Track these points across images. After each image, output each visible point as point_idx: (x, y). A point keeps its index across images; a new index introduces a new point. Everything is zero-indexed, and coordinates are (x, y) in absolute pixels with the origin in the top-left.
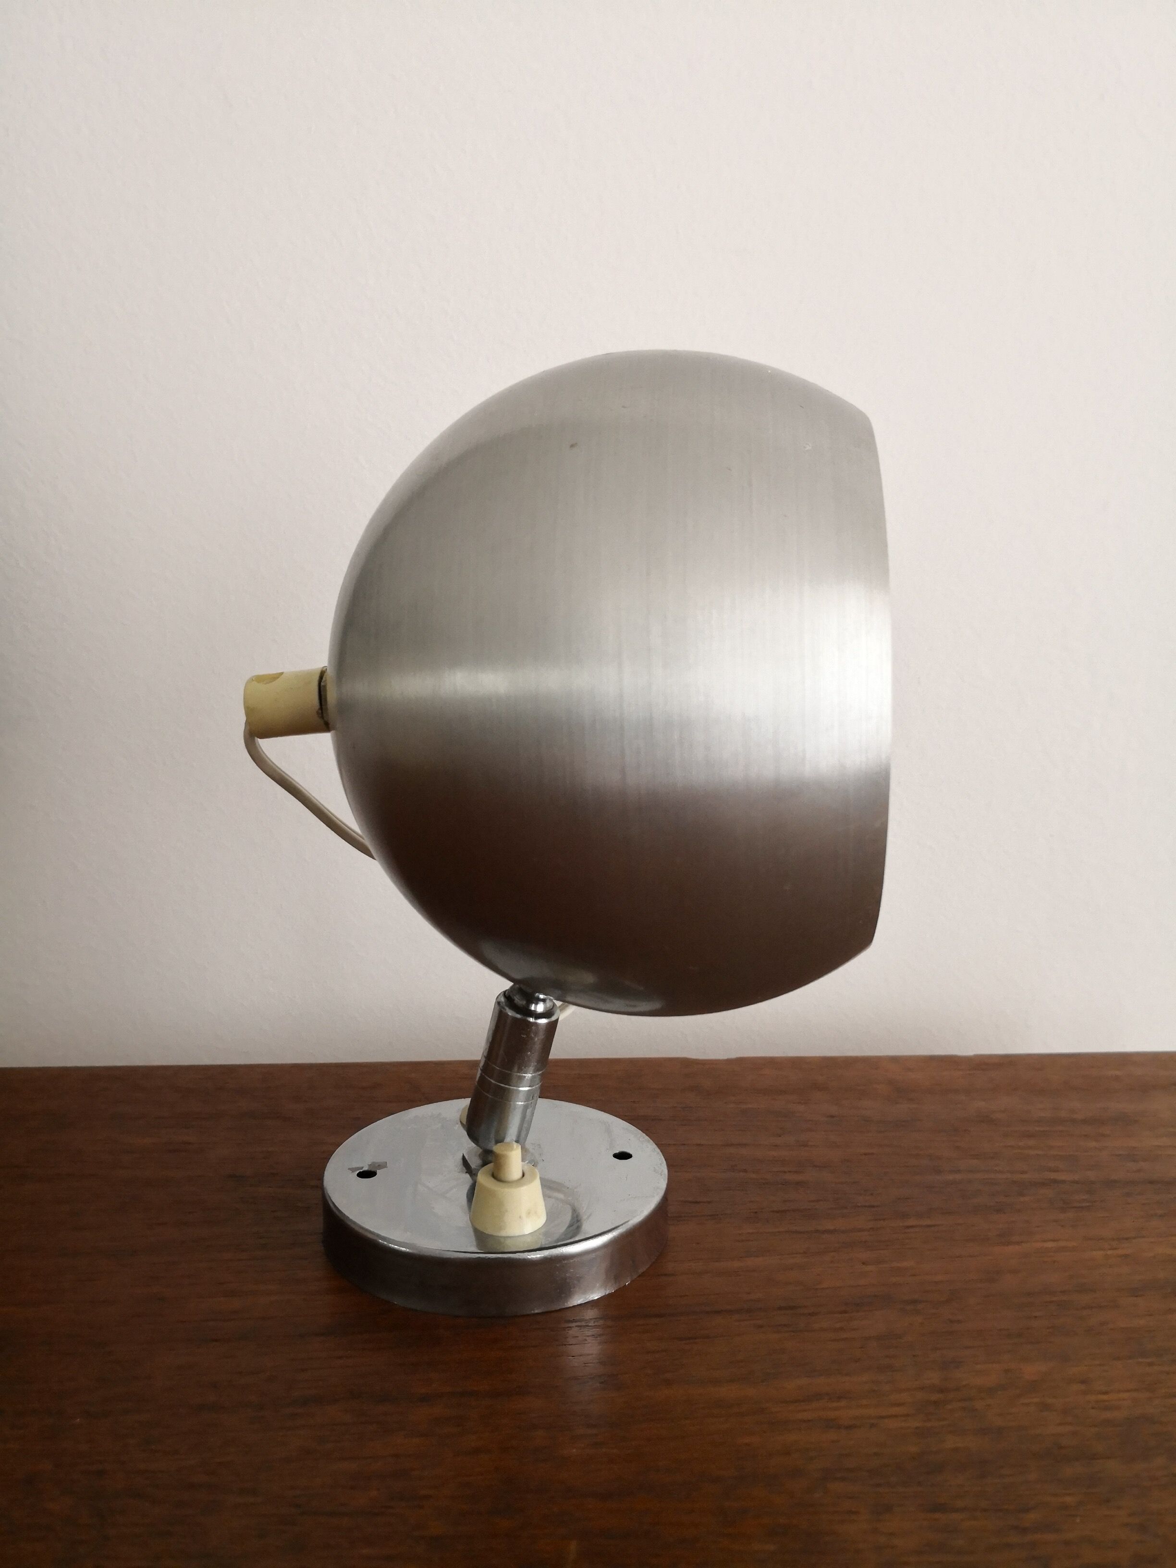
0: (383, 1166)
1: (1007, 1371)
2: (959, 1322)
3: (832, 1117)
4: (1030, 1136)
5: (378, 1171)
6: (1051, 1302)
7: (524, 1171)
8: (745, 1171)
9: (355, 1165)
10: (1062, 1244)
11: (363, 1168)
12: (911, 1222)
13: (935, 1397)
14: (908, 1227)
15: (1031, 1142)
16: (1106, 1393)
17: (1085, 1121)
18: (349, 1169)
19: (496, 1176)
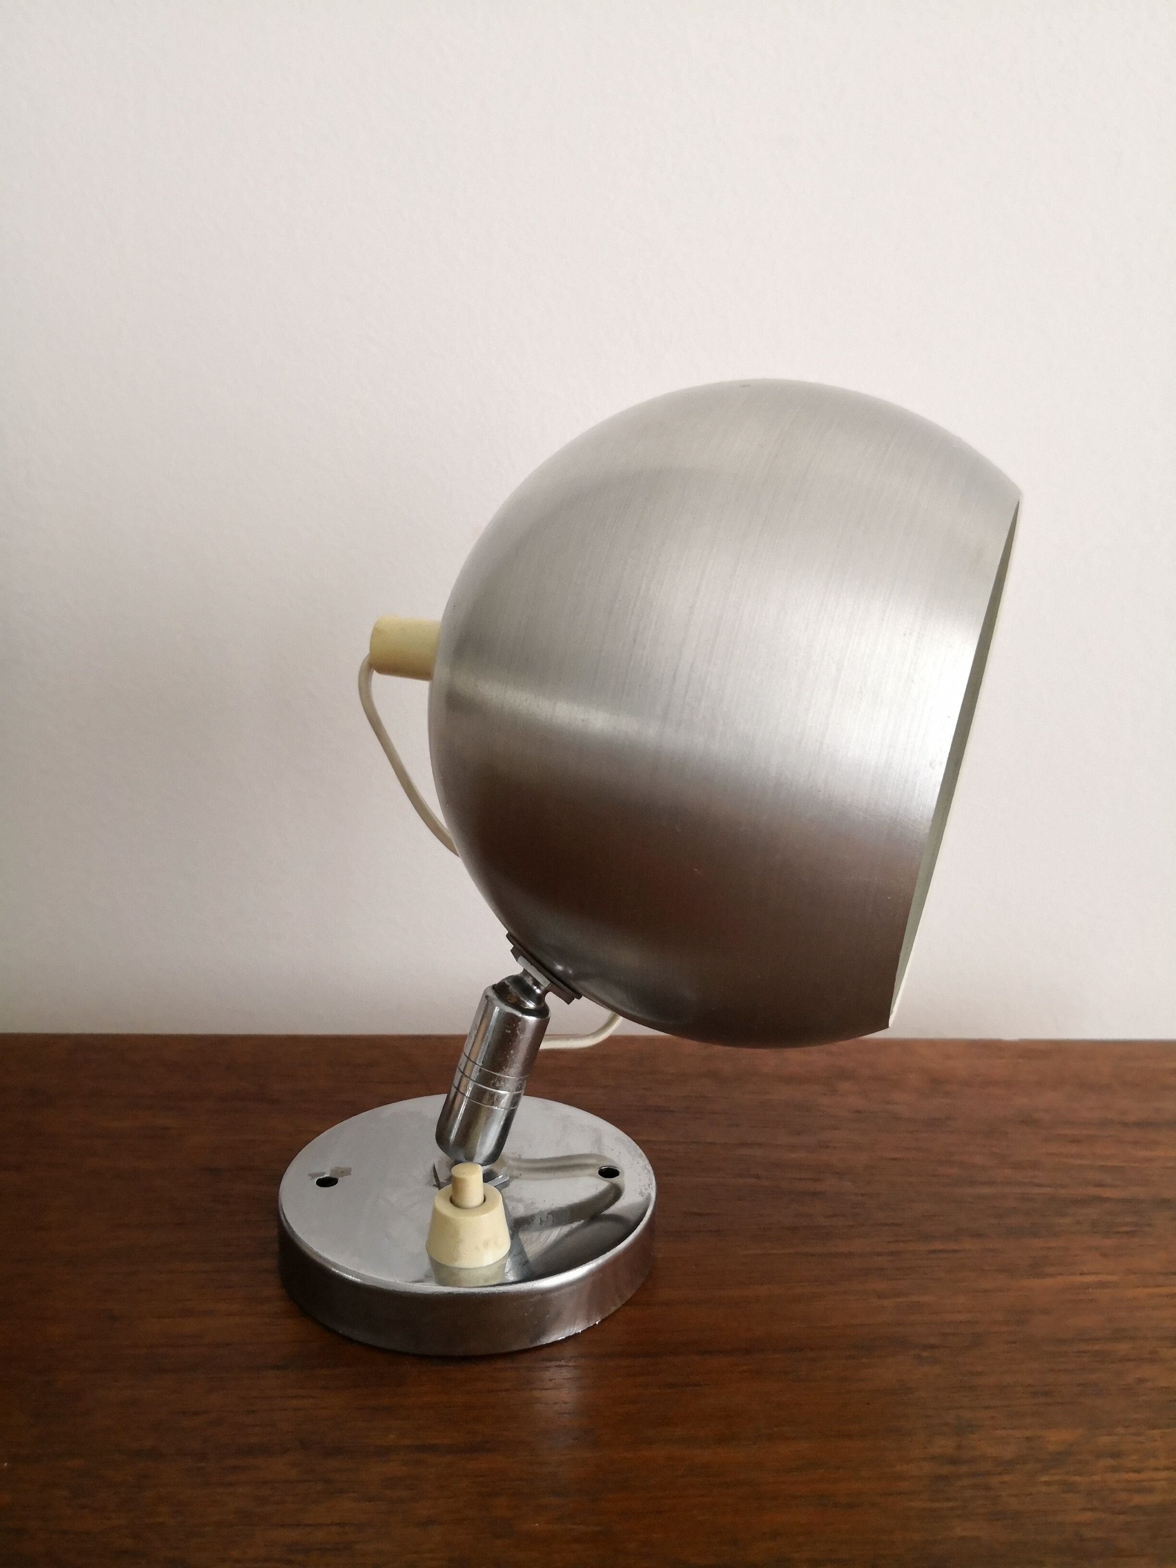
0: (346, 1172)
1: (1028, 1439)
2: (980, 1374)
3: (858, 1112)
4: (1076, 1141)
5: (339, 1178)
6: (1085, 1352)
7: (486, 1195)
8: (757, 1177)
9: (315, 1170)
10: (1103, 1278)
11: (324, 1173)
12: (938, 1246)
13: (945, 1470)
14: (934, 1252)
15: (1074, 1149)
16: (1138, 1471)
17: (1138, 1124)
18: (309, 1175)
19: (454, 1201)
